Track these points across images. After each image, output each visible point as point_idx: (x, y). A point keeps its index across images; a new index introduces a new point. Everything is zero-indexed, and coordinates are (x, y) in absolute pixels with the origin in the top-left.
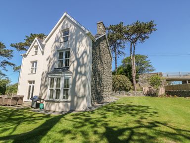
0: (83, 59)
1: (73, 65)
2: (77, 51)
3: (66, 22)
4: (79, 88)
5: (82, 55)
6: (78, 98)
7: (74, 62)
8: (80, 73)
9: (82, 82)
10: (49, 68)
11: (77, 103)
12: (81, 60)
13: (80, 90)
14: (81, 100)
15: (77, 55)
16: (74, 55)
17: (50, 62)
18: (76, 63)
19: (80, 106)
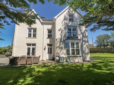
0: (85, 34)
1: (80, 36)
2: (81, 29)
3: (71, 10)
4: (85, 49)
5: (85, 32)
6: (85, 54)
7: (80, 34)
8: (85, 41)
9: (87, 46)
10: (61, 36)
11: (85, 57)
12: (84, 34)
13: (86, 49)
14: (87, 55)
15: (82, 31)
16: (79, 31)
17: (62, 32)
18: (81, 35)
19: (87, 58)
